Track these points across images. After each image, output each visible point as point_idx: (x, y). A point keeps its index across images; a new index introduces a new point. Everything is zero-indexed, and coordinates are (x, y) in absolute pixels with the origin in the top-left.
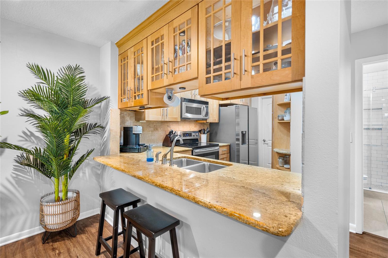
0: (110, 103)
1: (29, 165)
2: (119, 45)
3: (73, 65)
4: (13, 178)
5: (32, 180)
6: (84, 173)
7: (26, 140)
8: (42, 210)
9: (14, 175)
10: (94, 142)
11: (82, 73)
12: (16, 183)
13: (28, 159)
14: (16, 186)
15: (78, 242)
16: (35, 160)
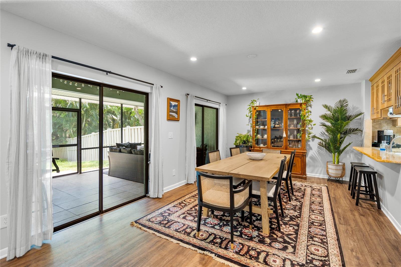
0: (365, 117)
1: (323, 146)
2: (371, 80)
3: (342, 99)
4: (317, 151)
5: (324, 153)
6: (350, 156)
7: (322, 136)
8: (327, 167)
9: (318, 150)
10: (357, 139)
11: (347, 103)
12: (318, 153)
13: (323, 144)
14: (318, 155)
15: (342, 185)
16: (325, 145)
